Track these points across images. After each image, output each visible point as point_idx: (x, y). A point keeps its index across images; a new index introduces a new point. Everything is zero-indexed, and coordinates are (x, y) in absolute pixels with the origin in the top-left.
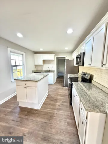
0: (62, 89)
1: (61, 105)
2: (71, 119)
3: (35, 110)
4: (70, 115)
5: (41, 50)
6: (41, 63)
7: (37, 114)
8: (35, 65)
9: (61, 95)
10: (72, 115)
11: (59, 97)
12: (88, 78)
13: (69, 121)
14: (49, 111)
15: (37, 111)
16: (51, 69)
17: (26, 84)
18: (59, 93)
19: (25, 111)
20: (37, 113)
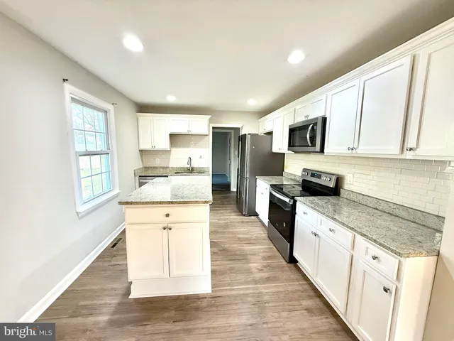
0: (242, 222)
1: (265, 267)
2: (310, 297)
3: (197, 298)
4: (300, 288)
5: (171, 99)
6: (164, 143)
7: (214, 309)
8: (142, 152)
9: (249, 242)
10: (307, 287)
11: (247, 248)
12: (332, 185)
13: (307, 303)
14: (242, 292)
15: (205, 300)
16: (195, 164)
17: (167, 215)
18: (241, 236)
19: (165, 309)
20: (212, 306)
